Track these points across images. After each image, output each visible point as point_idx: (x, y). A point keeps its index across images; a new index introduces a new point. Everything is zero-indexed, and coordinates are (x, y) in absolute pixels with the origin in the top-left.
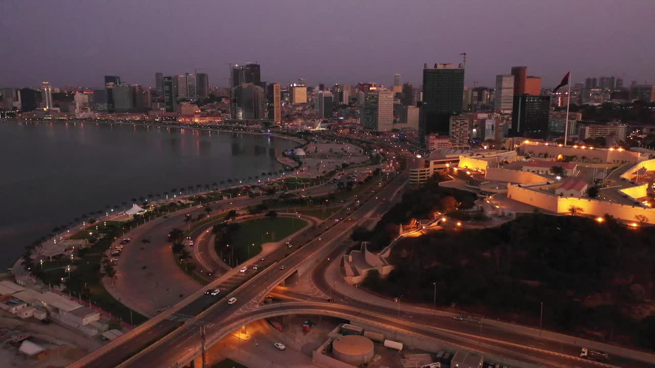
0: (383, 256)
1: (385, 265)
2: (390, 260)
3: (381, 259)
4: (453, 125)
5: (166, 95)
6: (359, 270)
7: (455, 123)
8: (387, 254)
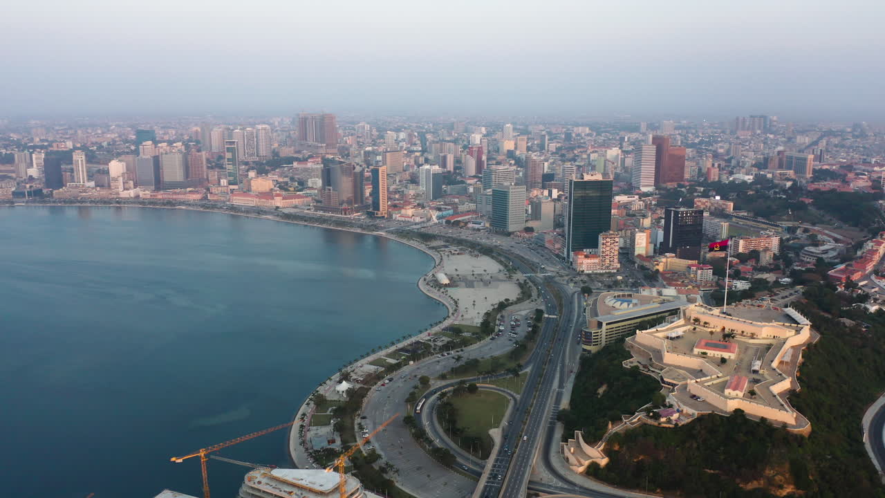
0: (600, 449)
1: (603, 458)
2: (607, 452)
3: (598, 451)
4: (603, 244)
5: (228, 164)
6: (582, 461)
7: (605, 242)
8: (602, 447)
